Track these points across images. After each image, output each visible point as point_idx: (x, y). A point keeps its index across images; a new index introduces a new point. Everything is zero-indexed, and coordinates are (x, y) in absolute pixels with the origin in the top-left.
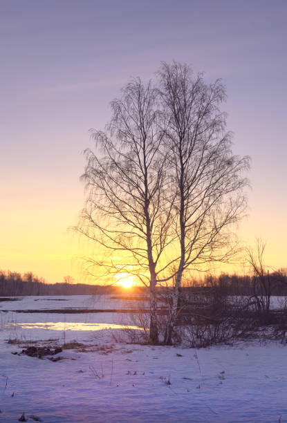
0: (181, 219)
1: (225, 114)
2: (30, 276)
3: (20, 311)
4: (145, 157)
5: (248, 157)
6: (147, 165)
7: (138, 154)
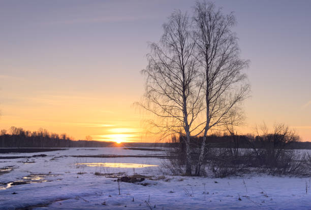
0: (207, 98)
1: (235, 33)
2: (64, 136)
3: (75, 156)
4: (183, 59)
5: (249, 60)
6: (184, 64)
7: (179, 57)
